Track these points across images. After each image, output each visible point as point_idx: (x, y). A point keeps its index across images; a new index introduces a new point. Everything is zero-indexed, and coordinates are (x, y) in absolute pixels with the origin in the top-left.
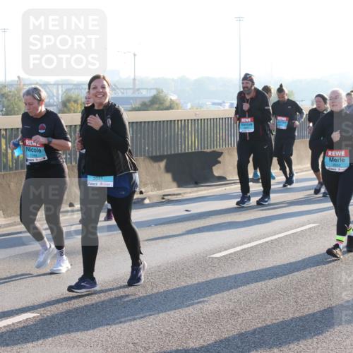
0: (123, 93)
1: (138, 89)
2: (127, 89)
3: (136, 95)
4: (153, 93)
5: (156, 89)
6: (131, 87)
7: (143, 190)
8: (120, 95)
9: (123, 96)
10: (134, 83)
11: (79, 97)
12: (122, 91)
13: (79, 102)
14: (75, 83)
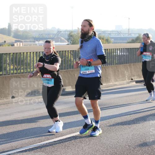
0: (123, 35)
1: (130, 34)
2: (125, 34)
3: (130, 36)
4: (137, 35)
5: (139, 34)
6: (127, 33)
7: (133, 78)
8: (122, 36)
9: (124, 37)
10: (129, 31)
11: (105, 37)
12: (123, 34)
13: (105, 39)
14: (103, 31)
